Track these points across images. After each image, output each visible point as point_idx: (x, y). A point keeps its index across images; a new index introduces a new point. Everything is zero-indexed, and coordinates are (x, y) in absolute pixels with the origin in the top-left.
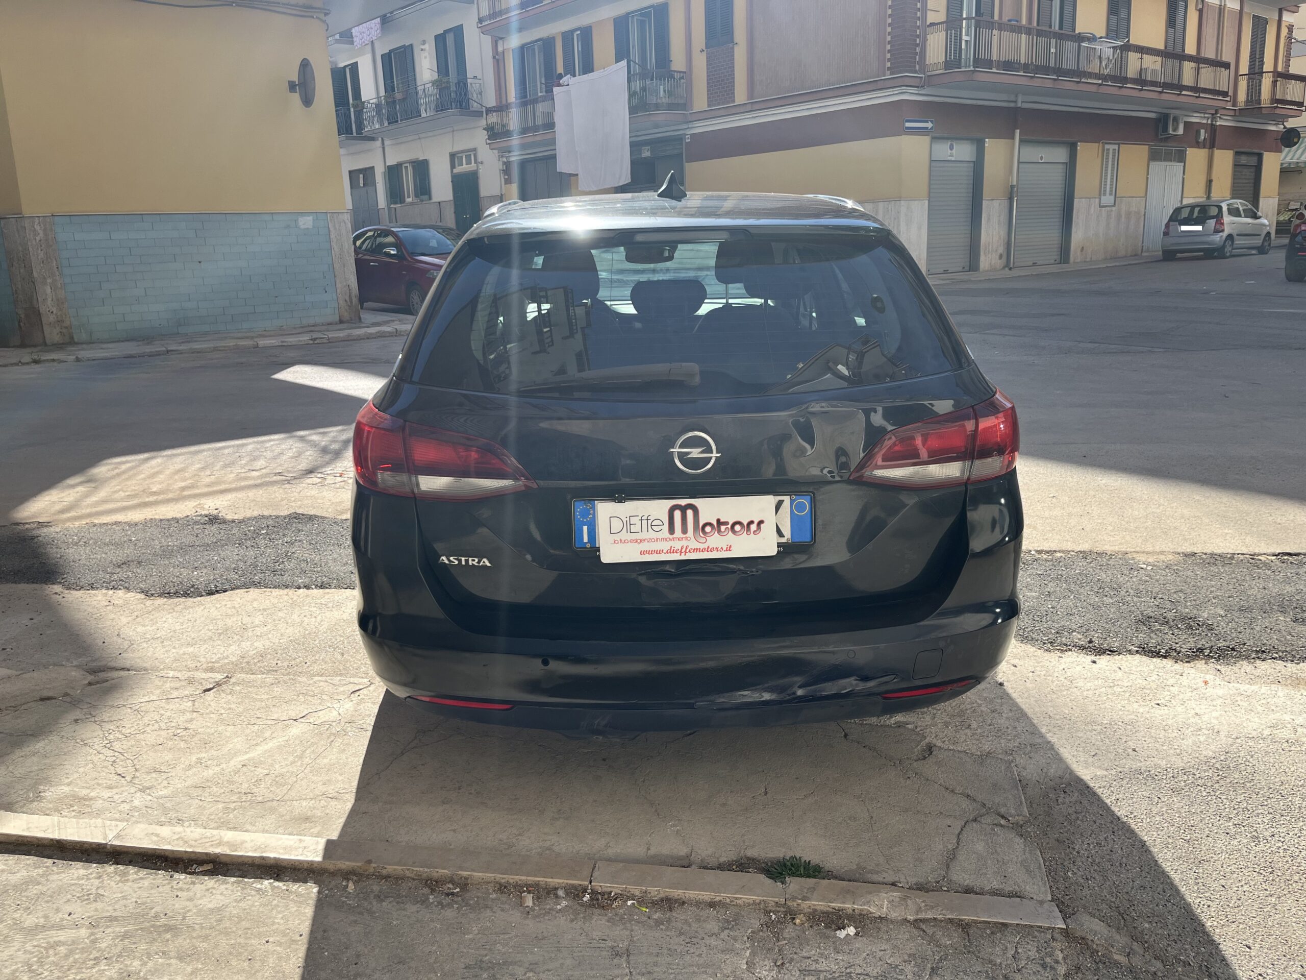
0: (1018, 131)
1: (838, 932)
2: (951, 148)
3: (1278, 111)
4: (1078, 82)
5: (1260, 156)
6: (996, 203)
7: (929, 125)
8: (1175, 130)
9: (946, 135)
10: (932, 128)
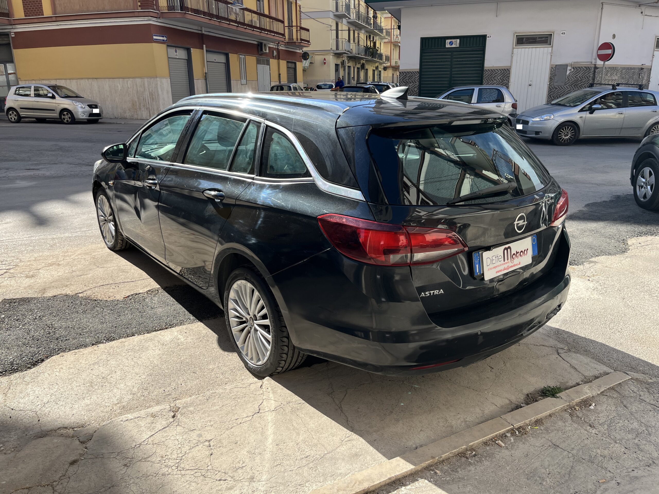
0: (204, 46)
1: (590, 407)
2: (176, 52)
3: (302, 44)
4: (229, 24)
5: (295, 63)
6: (200, 81)
7: (165, 39)
8: (265, 50)
9: (173, 45)
10: (166, 40)
